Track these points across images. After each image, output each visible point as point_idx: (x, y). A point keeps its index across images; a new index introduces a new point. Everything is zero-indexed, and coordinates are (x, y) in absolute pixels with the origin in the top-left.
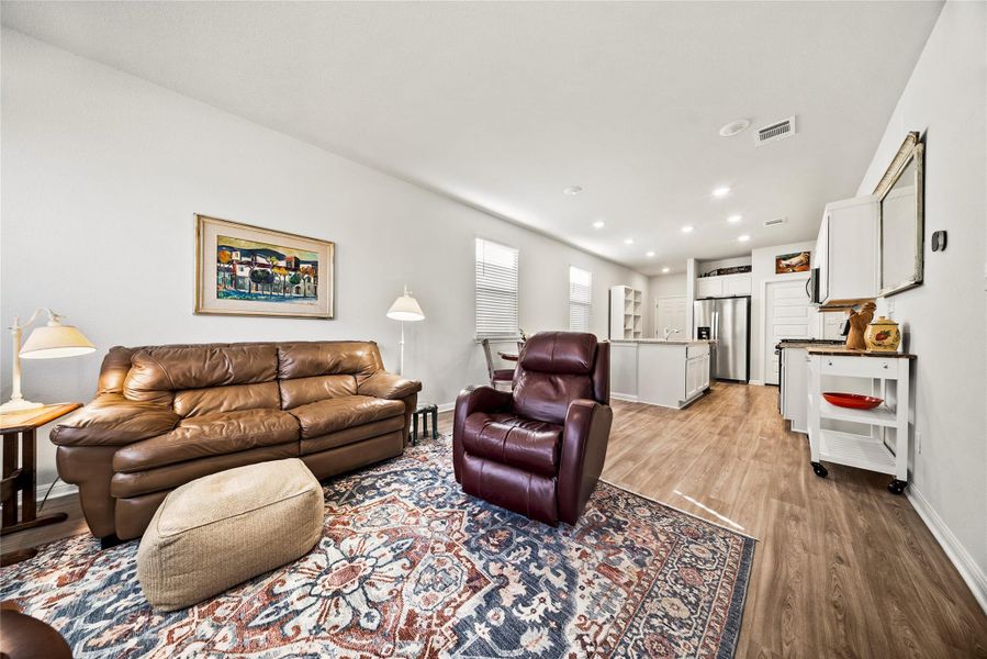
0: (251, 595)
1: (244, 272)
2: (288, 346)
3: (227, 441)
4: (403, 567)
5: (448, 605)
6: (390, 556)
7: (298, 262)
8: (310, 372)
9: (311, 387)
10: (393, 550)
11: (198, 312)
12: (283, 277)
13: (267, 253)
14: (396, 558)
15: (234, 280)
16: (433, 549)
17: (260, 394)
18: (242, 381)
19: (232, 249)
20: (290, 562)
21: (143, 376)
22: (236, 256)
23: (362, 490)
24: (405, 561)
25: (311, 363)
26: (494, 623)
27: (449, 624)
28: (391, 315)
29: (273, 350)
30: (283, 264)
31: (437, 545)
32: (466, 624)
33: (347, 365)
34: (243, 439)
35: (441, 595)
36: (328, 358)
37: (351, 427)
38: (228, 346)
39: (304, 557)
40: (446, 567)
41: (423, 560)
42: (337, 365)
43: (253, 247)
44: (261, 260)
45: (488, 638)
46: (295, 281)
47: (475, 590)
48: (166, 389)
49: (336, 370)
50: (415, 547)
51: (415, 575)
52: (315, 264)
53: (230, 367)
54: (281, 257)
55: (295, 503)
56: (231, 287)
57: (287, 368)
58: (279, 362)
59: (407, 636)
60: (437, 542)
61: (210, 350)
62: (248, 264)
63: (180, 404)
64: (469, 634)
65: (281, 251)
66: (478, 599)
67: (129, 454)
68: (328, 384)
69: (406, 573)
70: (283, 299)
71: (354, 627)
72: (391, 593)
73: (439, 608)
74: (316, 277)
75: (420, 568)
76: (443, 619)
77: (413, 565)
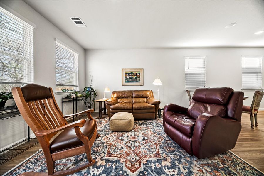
0: (120, 134)
1: (128, 77)
2: (134, 91)
3: (121, 107)
4: (143, 142)
5: (148, 155)
6: (142, 139)
7: (137, 74)
8: (137, 97)
9: (138, 100)
10: (143, 138)
11: (122, 85)
12: (134, 78)
13: (132, 73)
14: (143, 140)
15: (127, 79)
16: (151, 142)
17: (129, 100)
18: (127, 97)
19: (127, 74)
20: (126, 131)
21: (115, 96)
22: (127, 75)
23: (144, 124)
24: (144, 141)
25: (138, 95)
26: (157, 166)
27: (147, 159)
28: (153, 84)
29: (132, 92)
30: (134, 75)
31: (153, 142)
32: (150, 162)
33: (144, 96)
34: (124, 107)
35: (148, 152)
36: (141, 94)
37: (142, 109)
38: (126, 91)
39: (129, 132)
40: (152, 148)
41: (148, 143)
42: (143, 95)
43: (130, 72)
44: (131, 75)
45: (153, 168)
46: (136, 78)
47: (156, 156)
48: (118, 98)
49: (142, 97)
50: (148, 140)
51: (145, 145)
52: (140, 74)
53: (125, 95)
54: (134, 74)
55: (127, 120)
56: (127, 81)
57: (134, 96)
58: (133, 94)
59: (137, 155)
60: (153, 141)
61: (123, 92)
62: (129, 76)
63: (119, 100)
64: (149, 164)
65: (134, 72)
66: (156, 159)
67: (112, 107)
68: (141, 100)
69: (143, 144)
70: (134, 82)
71: (130, 147)
72: (139, 146)
73: (146, 155)
74: (140, 77)
75: (147, 144)
76: (146, 157)
77: (146, 143)
